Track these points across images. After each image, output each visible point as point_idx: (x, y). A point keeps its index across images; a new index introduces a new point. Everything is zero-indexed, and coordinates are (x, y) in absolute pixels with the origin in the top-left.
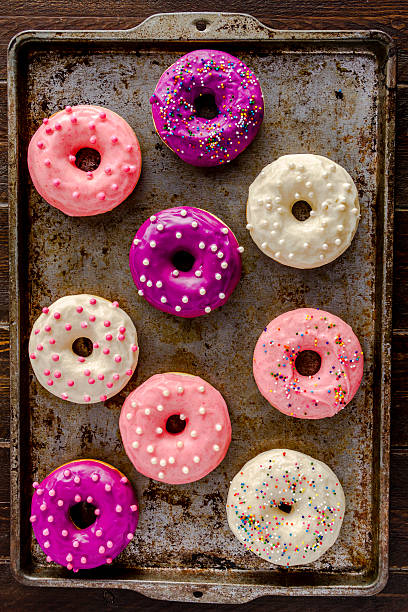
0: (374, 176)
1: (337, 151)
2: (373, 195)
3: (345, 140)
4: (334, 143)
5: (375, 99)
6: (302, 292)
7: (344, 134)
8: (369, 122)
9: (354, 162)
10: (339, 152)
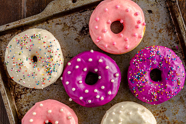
0: (180, 45)
1: (157, 38)
2: (182, 54)
3: (160, 32)
4: (155, 35)
5: (167, 8)
6: (163, 111)
7: (158, 29)
8: (168, 19)
9: (168, 41)
10: (159, 38)
